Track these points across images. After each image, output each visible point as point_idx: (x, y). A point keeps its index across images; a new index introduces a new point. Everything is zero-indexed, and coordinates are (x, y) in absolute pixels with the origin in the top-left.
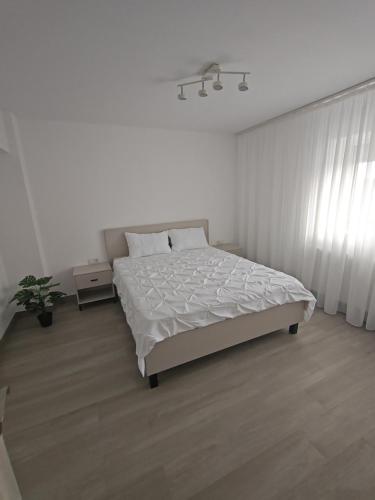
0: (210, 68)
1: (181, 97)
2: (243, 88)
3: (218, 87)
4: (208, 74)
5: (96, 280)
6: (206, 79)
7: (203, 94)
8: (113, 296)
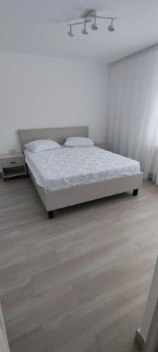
0: (89, 14)
1: (70, 34)
2: (111, 29)
3: (94, 28)
4: (88, 18)
5: (14, 163)
6: (87, 21)
7: (84, 32)
8: (25, 173)
